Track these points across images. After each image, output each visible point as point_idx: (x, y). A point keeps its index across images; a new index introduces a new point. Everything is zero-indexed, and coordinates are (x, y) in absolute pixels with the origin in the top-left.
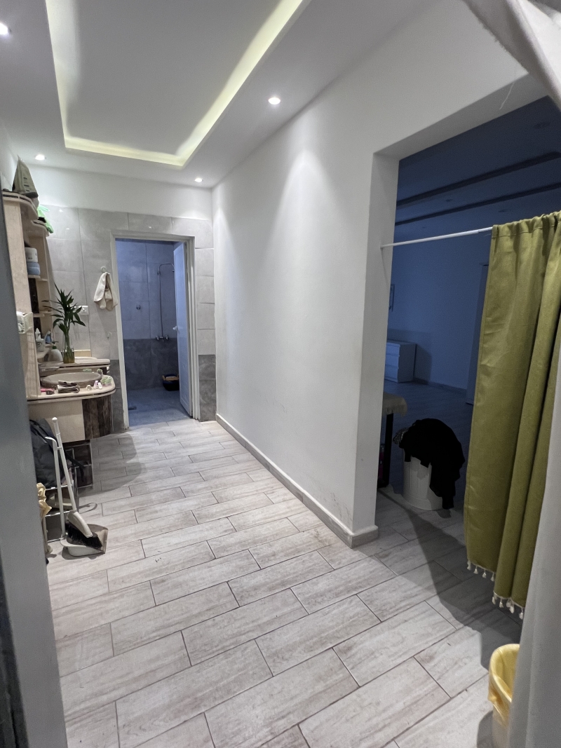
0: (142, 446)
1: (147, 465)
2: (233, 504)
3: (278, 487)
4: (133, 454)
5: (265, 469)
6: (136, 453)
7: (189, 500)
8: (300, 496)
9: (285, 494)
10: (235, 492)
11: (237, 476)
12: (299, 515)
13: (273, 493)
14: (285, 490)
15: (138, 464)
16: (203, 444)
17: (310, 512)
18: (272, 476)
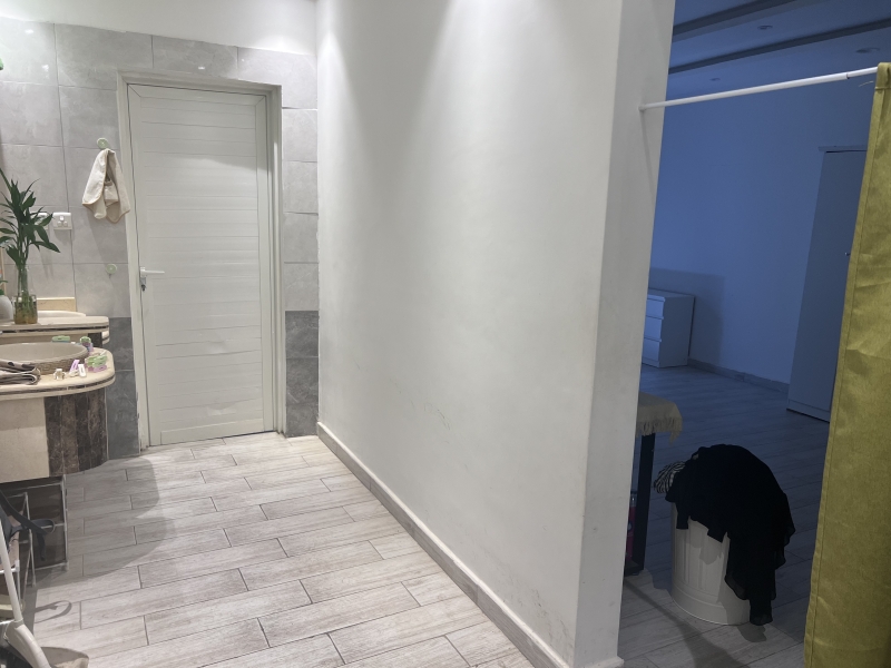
0: (171, 484)
1: (177, 524)
2: (339, 606)
3: (429, 572)
4: (153, 501)
5: (406, 534)
6: (157, 499)
7: (254, 596)
8: (472, 591)
9: (443, 587)
10: (346, 581)
11: (350, 548)
12: (470, 631)
13: (420, 583)
14: (443, 579)
15: (161, 521)
16: (289, 483)
17: (490, 624)
18: (419, 549)
